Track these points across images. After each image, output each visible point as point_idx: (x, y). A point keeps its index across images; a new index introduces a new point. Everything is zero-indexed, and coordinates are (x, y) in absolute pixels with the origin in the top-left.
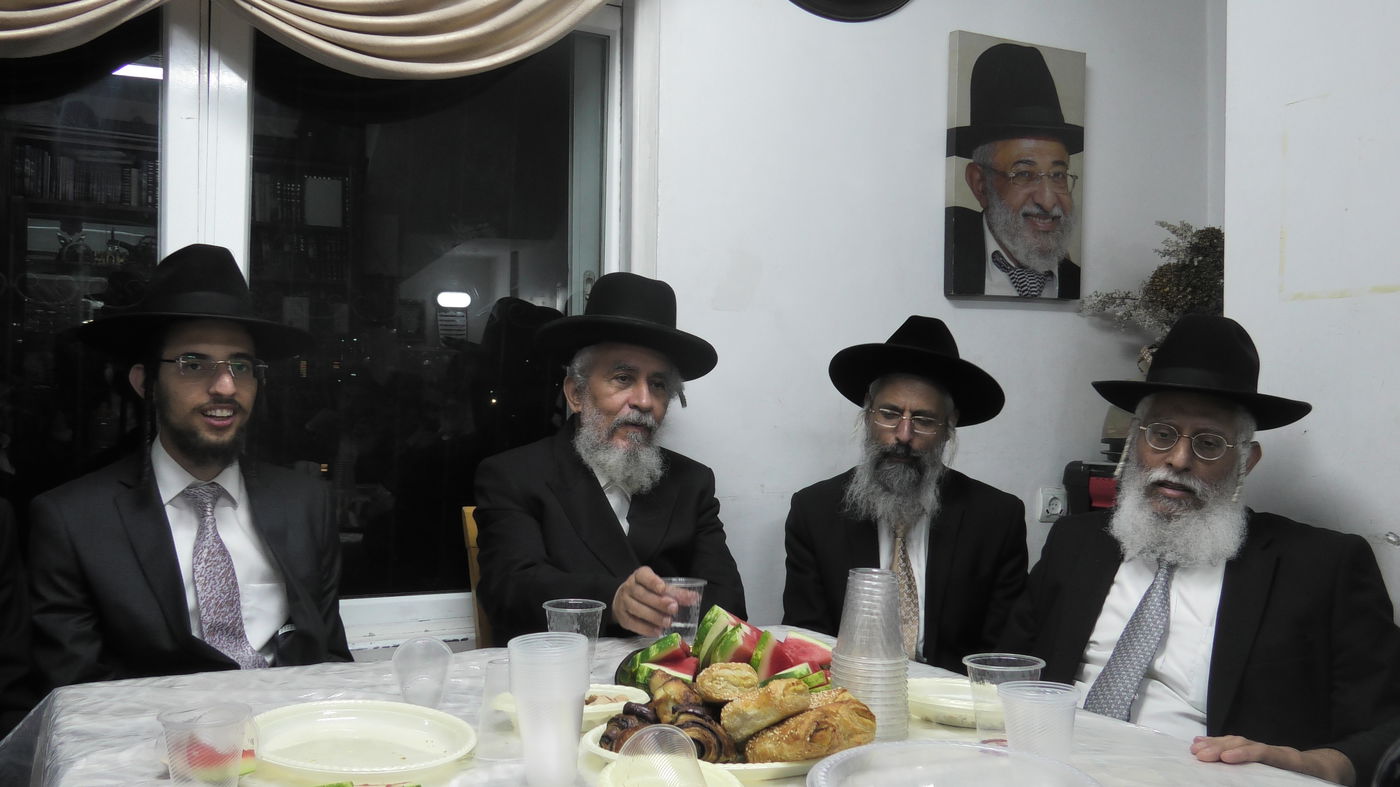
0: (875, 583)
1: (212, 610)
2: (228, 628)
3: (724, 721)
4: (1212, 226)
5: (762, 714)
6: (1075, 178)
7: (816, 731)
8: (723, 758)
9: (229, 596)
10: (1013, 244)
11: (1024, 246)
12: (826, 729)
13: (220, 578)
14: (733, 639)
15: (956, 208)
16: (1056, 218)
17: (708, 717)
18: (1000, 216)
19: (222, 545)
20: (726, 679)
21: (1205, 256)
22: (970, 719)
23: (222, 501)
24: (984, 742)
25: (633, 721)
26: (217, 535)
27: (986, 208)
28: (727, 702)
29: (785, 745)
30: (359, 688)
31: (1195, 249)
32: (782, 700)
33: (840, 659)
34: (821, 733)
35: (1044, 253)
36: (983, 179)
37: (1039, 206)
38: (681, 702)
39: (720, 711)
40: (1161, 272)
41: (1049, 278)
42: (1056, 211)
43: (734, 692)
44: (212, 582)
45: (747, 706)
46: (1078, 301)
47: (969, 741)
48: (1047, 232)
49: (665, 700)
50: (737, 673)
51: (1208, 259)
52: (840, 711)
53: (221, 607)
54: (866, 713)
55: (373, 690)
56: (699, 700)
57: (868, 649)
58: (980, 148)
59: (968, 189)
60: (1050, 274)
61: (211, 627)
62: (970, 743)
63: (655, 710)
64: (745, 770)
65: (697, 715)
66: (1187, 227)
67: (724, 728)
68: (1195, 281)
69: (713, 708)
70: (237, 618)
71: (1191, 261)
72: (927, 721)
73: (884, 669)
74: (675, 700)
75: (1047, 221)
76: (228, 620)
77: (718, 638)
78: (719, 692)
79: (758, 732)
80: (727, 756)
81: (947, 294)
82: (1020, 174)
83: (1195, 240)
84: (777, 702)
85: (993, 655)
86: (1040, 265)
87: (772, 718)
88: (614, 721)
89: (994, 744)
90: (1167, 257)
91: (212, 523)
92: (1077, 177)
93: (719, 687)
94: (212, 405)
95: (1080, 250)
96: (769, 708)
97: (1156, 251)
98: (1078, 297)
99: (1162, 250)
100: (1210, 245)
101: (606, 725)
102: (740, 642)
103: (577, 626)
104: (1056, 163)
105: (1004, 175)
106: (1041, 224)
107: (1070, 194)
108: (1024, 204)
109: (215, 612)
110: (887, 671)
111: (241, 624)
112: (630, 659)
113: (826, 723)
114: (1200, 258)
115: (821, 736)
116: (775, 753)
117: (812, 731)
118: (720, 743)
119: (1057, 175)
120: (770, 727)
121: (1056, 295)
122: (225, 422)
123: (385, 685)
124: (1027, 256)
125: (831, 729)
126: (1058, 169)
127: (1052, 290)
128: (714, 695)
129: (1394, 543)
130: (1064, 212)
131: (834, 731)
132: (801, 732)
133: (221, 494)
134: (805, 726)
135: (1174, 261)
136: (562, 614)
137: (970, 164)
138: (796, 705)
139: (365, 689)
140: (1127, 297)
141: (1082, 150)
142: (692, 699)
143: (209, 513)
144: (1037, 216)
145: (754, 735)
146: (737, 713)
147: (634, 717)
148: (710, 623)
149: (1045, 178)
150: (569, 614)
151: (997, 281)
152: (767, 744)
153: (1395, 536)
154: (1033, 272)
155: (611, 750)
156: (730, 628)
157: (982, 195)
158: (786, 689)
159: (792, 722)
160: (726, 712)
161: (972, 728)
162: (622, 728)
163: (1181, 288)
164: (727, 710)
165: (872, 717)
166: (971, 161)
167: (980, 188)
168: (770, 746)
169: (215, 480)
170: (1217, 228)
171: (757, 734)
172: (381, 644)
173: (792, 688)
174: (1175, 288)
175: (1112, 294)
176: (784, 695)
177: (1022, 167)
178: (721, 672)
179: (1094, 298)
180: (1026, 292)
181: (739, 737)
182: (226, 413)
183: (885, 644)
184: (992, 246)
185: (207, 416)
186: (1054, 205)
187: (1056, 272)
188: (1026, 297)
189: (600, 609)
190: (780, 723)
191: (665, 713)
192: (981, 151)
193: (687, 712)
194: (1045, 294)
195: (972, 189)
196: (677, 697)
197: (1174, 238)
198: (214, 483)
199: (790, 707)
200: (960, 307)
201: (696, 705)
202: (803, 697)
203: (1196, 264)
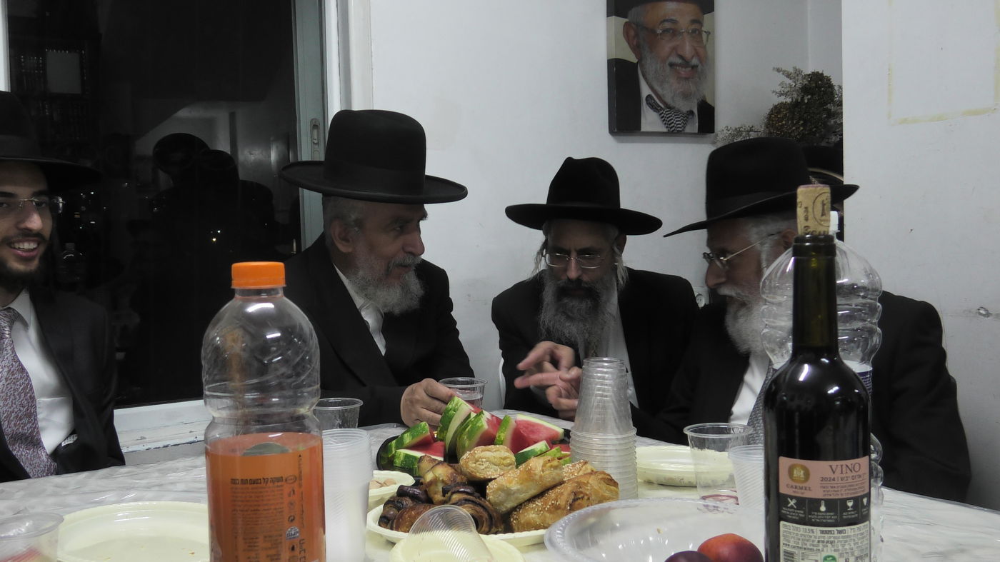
0: (605, 370)
1: (13, 423)
2: (28, 437)
3: (491, 496)
4: (817, 70)
5: (525, 488)
6: (708, 33)
7: (575, 500)
8: (494, 529)
9: (28, 409)
10: (662, 89)
11: (670, 90)
12: (583, 498)
13: (20, 394)
14: (479, 424)
15: (616, 59)
16: (694, 67)
17: (477, 494)
18: (651, 65)
19: (20, 364)
20: (488, 460)
21: (812, 94)
22: (693, 480)
23: (17, 325)
24: (704, 498)
25: (407, 502)
26: (16, 355)
27: (640, 59)
28: (491, 480)
29: (548, 515)
30: (148, 488)
31: (805, 90)
32: (541, 477)
33: (579, 436)
34: (579, 501)
35: (686, 96)
36: (637, 35)
37: (681, 57)
38: (449, 483)
39: (486, 489)
40: (777, 109)
41: (690, 117)
42: (695, 61)
43: (496, 471)
44: (12, 397)
45: (510, 483)
46: (712, 135)
47: (691, 497)
48: (687, 79)
49: (434, 482)
50: (497, 454)
51: (816, 97)
52: (590, 481)
53: (20, 419)
54: (611, 482)
55: (161, 489)
56: (465, 480)
57: (602, 427)
58: (634, 9)
59: (626, 44)
60: (691, 113)
61: (11, 437)
62: (693, 500)
63: (426, 491)
64: (515, 538)
65: (467, 493)
66: (798, 72)
67: (490, 503)
68: (805, 115)
69: (480, 486)
70: (35, 428)
71: (802, 99)
72: (649, 483)
73: (616, 442)
74: (443, 481)
75: (690, 69)
76: (27, 430)
77: (462, 423)
78: (482, 471)
79: (521, 505)
80: (496, 527)
81: (612, 132)
82: (665, 31)
83: (805, 82)
84: (537, 477)
85: (708, 425)
86: (684, 106)
87: (533, 492)
88: (390, 503)
89: (711, 499)
90: (783, 97)
91: (11, 345)
92: (710, 33)
93: (482, 467)
94: (21, 238)
95: (713, 93)
96: (531, 483)
97: (774, 92)
98: (713, 132)
99: (778, 90)
100: (816, 87)
101: (382, 506)
102: (486, 427)
103: (339, 422)
104: (694, 22)
105: (653, 31)
106: (684, 72)
107: (705, 47)
108: (669, 55)
109: (15, 425)
110: (620, 444)
111: (38, 433)
112: (385, 447)
113: (581, 492)
114: (809, 97)
115: (579, 504)
116: (538, 521)
117: (571, 501)
118: (491, 517)
119: (694, 31)
120: (532, 499)
121: (696, 131)
122: (32, 254)
123: (172, 483)
124: (673, 98)
125: (586, 497)
126: (695, 26)
127: (693, 127)
128: (478, 474)
129: (984, 315)
130: (701, 62)
131: (589, 499)
132: (561, 502)
133: (15, 318)
134: (565, 497)
135: (789, 100)
136: (326, 412)
137: (626, 23)
138: (554, 478)
139: (153, 489)
140: (751, 130)
141: (713, 10)
142: (459, 479)
143: (7, 336)
144: (680, 65)
145: (516, 507)
146: (502, 489)
147: (408, 499)
148: (452, 412)
149: (685, 34)
150: (333, 412)
151: (650, 120)
152: (531, 514)
153: (985, 310)
154: (678, 111)
155: (392, 529)
156: (473, 415)
157: (636, 49)
158: (544, 466)
159: (552, 494)
160: (490, 489)
161: (691, 486)
162: (399, 509)
163: (795, 122)
164: (491, 487)
165: (615, 484)
166: (627, 20)
167: (635, 43)
168: (534, 515)
169: (11, 306)
170: (820, 72)
171: (520, 506)
172: (152, 446)
173: (549, 464)
174: (790, 122)
175: (740, 128)
176: (543, 471)
177: (667, 25)
178: (483, 454)
179: (725, 131)
180: (673, 129)
181: (504, 509)
182: (33, 246)
183: (617, 421)
184: (645, 91)
185: (15, 248)
186: (693, 57)
187: (696, 111)
188: (673, 133)
189: (358, 406)
190: (540, 495)
191: (436, 494)
192: (634, 12)
193: (459, 492)
194: (688, 129)
195: (629, 43)
196: (445, 479)
197: (788, 81)
198: (10, 308)
199: (548, 481)
200: (622, 142)
201: (464, 485)
202: (557, 471)
203: (806, 101)
